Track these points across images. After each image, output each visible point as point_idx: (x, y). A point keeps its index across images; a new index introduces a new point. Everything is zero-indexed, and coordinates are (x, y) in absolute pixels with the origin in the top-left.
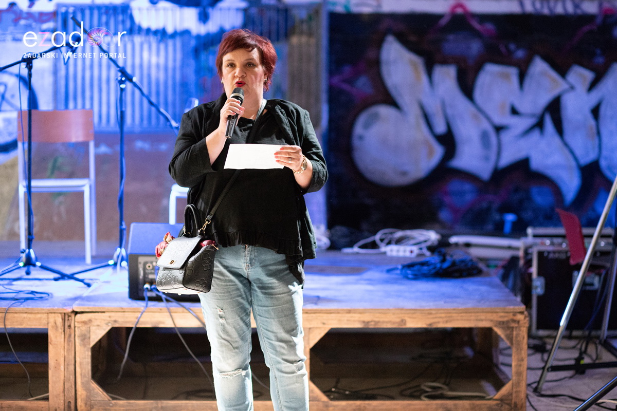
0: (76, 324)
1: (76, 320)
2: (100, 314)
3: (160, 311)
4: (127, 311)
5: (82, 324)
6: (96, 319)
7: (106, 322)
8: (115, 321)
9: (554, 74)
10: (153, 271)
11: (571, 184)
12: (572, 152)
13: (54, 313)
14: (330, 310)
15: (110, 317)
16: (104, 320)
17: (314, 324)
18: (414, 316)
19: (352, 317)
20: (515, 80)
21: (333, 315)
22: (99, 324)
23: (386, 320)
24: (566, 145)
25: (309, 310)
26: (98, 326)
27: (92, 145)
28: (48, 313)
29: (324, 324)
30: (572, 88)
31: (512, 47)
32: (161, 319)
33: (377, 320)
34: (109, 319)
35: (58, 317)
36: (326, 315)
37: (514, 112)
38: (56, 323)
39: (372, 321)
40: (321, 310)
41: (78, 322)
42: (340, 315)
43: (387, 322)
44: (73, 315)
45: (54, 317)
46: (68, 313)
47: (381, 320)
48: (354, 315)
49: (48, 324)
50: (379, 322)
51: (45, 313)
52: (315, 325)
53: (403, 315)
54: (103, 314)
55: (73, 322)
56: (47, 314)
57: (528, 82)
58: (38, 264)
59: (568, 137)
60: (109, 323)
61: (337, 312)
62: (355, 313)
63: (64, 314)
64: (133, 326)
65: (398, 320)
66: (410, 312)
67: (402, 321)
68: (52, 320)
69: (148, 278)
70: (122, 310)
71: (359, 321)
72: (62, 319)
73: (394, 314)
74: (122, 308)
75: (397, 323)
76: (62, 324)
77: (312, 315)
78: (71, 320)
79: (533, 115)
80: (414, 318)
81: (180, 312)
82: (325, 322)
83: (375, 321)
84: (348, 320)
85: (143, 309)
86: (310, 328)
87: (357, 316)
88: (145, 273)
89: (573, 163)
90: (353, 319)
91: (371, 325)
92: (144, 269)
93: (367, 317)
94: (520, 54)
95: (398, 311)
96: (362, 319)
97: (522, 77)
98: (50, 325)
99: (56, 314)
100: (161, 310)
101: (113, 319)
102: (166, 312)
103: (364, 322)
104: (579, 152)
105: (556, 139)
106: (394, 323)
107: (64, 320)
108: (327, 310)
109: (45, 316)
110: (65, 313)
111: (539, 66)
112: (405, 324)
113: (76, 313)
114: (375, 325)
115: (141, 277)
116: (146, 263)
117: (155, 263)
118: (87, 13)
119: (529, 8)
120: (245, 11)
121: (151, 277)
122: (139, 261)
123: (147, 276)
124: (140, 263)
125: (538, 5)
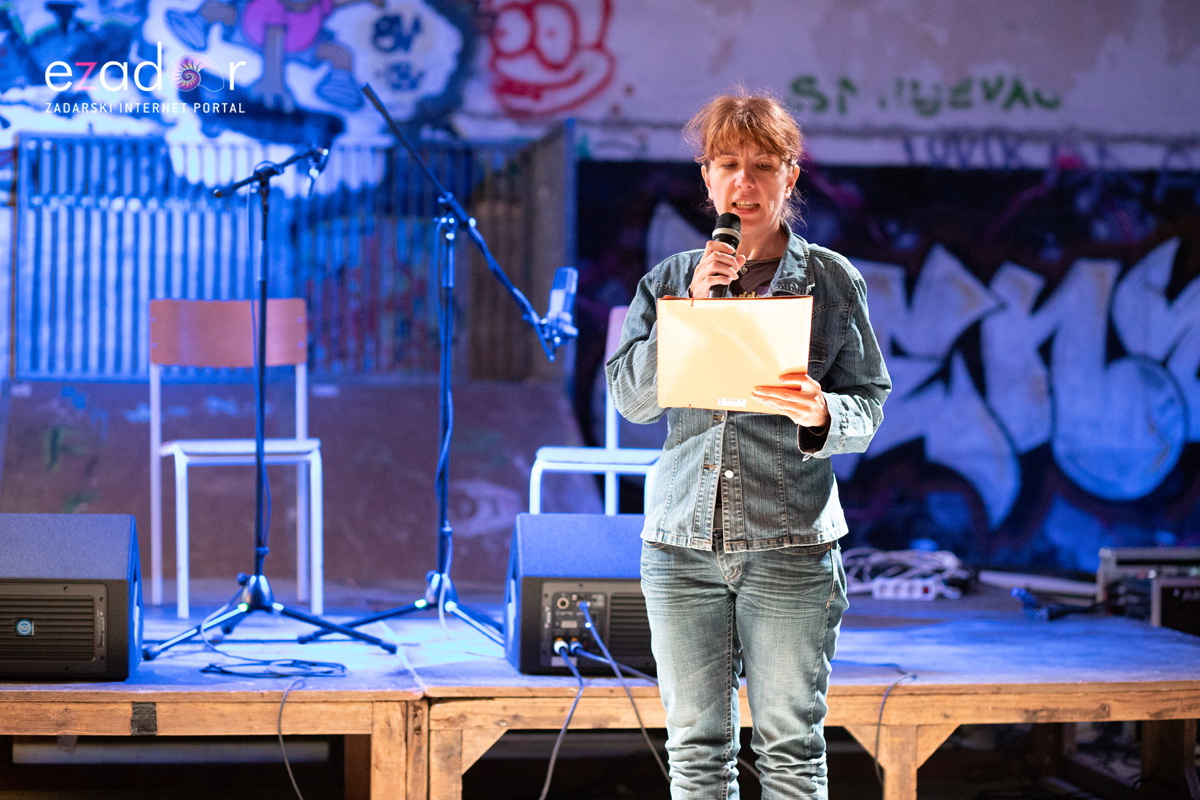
0: (432, 723)
1: (432, 717)
2: (483, 702)
3: (608, 694)
4: (539, 695)
5: (446, 724)
6: (476, 714)
7: (497, 719)
8: (516, 717)
9: (968, 281)
10: (570, 613)
11: (1000, 487)
12: (1002, 427)
13: (387, 701)
14: (959, 688)
15: (505, 708)
16: (493, 715)
17: (927, 718)
18: (1126, 697)
19: (1002, 701)
20: (897, 291)
21: (963, 697)
22: (481, 723)
23: (1071, 706)
24: (992, 413)
25: (917, 689)
26: (479, 727)
27: (301, 373)
28: (372, 702)
29: (946, 716)
30: (1002, 306)
31: (893, 228)
32: (612, 712)
33: (1053, 706)
34: (502, 712)
35: (396, 710)
36: (950, 698)
37: (897, 350)
38: (389, 724)
39: (1041, 710)
40: (942, 688)
41: (437, 720)
42: (978, 698)
43: (1072, 711)
44: (425, 706)
45: (386, 711)
46: (415, 701)
47: (1061, 707)
48: (1008, 697)
49: (372, 724)
50: (1056, 710)
51: (368, 702)
52: (930, 721)
53: (1103, 696)
54: (490, 702)
55: (425, 720)
56: (370, 704)
57: (920, 294)
58: (278, 607)
59: (997, 398)
60: (503, 721)
61: (973, 691)
62: (1009, 693)
63: (404, 703)
64: (561, 727)
65: (1095, 706)
66: (1117, 689)
67: (1104, 707)
68: (380, 717)
69: (559, 627)
70: (530, 694)
71: (1018, 710)
72: (402, 714)
73: (1086, 694)
74: (530, 690)
75: (1092, 711)
76: (402, 725)
77: (923, 698)
78: (422, 714)
79: (930, 358)
80: (1124, 701)
81: (651, 697)
82: (949, 712)
83: (1048, 710)
84: (994, 708)
85: (575, 690)
86: (918, 726)
87: (1013, 700)
88: (554, 618)
89: (1004, 448)
90: (1004, 705)
91: (1042, 717)
92: (554, 609)
93: (1033, 702)
94: (907, 241)
95: (1095, 689)
96: (1024, 705)
97: (910, 285)
98: (376, 727)
99: (389, 703)
100: (612, 691)
101: (512, 712)
102: (624, 697)
103: (1027, 711)
104: (1016, 428)
105: (974, 404)
106: (1086, 713)
107: (406, 716)
108: (952, 688)
109: (366, 708)
110: (406, 702)
111: (942, 265)
112: (1108, 714)
113: (430, 701)
114: (1050, 717)
115: (547, 626)
116: (557, 596)
117: (575, 597)
118: (80, 152)
119: (922, 155)
120: (389, 152)
121: (566, 625)
122: (540, 591)
123: (557, 624)
124: (546, 595)
125: (939, 150)
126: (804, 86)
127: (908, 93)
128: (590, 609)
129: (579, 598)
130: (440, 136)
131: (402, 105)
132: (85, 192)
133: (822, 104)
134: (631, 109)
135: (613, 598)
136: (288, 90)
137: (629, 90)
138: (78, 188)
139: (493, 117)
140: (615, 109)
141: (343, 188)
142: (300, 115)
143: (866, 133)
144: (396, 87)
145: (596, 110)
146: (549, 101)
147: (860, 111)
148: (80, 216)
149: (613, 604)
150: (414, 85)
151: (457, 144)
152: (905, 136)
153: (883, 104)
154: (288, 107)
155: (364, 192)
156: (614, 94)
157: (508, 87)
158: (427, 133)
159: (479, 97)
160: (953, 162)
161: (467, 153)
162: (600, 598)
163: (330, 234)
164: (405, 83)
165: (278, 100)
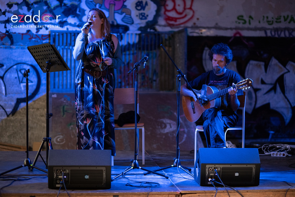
2: (194, 194)
3: (223, 192)
4: (207, 192)
9: (280, 65)
10: (212, 172)
11: (287, 115)
12: (288, 101)
15: (199, 196)
20: (263, 67)
24: (286, 97)
30: (289, 71)
31: (262, 52)
35: (174, 196)
37: (263, 82)
44: (180, 195)
46: (178, 194)
51: (167, 195)
57: (268, 69)
58: (140, 167)
59: (287, 94)
63: (176, 195)
69: (210, 175)
70: (205, 192)
79: (271, 84)
85: (215, 191)
88: (208, 173)
89: (289, 106)
92: (208, 171)
94: (265, 55)
99: (172, 195)
101: (201, 196)
102: (226, 193)
105: (281, 95)
111: (274, 61)
113: (182, 194)
115: (207, 175)
116: (209, 168)
117: (213, 168)
118: (65, 35)
119: (269, 34)
120: (139, 35)
121: (211, 174)
122: (206, 167)
123: (209, 174)
124: (207, 168)
125: (273, 33)
126: (241, 18)
127: (265, 19)
128: (217, 171)
129: (215, 168)
130: (152, 31)
131: (143, 23)
132: (66, 45)
133: (245, 22)
134: (198, 24)
135: (222, 168)
136: (115, 20)
137: (198, 19)
138: (65, 44)
139: (165, 26)
140: (195, 24)
141: (129, 44)
142: (118, 26)
143: (255, 29)
144: (141, 19)
145: (190, 24)
146: (179, 22)
147: (254, 24)
148: (65, 51)
149: (222, 170)
150: (146, 18)
151: (156, 33)
152: (265, 30)
153: (259, 22)
154: (115, 24)
155: (134, 45)
156: (194, 20)
157: (168, 19)
158: (149, 30)
159: (161, 21)
160: (277, 36)
161: (158, 35)
162: (219, 168)
163: (125, 55)
164: (144, 18)
165: (113, 22)
